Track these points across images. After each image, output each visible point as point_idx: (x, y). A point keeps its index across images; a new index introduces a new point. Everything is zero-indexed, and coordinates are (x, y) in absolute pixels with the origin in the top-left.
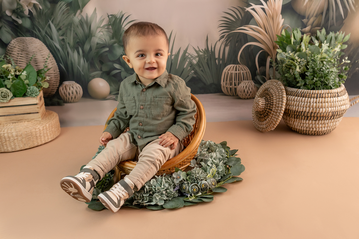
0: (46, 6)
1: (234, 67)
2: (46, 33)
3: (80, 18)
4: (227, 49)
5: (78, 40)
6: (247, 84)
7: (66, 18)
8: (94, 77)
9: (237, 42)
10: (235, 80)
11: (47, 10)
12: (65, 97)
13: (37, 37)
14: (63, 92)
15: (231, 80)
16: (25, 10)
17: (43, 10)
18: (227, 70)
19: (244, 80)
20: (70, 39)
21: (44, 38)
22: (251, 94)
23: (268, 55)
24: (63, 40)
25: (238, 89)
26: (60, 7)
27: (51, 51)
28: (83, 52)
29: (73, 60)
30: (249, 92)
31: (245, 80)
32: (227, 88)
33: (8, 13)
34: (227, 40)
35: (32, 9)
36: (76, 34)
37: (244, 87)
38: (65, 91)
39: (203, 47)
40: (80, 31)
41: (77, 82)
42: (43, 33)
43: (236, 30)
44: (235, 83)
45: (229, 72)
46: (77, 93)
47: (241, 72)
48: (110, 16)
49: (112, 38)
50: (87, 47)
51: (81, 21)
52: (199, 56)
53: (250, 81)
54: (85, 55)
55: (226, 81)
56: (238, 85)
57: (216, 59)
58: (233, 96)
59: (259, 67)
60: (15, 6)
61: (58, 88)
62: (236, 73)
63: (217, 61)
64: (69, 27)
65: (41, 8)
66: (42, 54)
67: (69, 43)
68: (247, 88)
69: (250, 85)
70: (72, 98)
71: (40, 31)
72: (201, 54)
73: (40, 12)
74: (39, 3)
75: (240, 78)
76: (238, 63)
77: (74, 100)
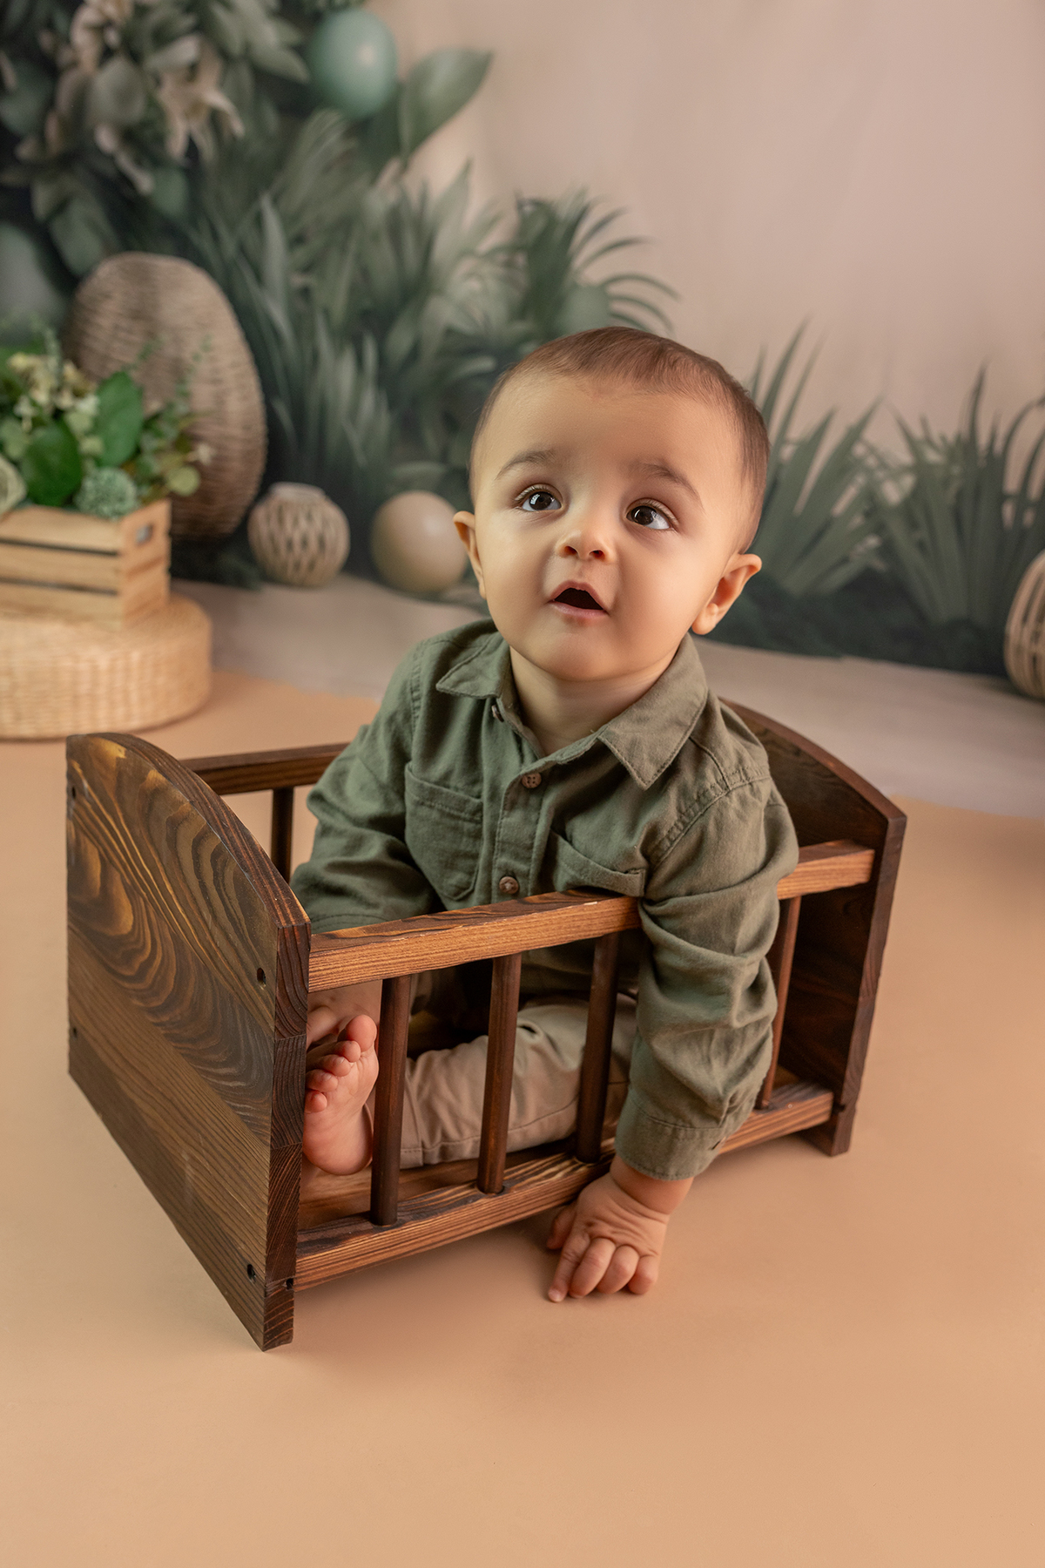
0: (261, 125)
2: (242, 249)
3: (392, 197)
8: (406, 486)
11: (261, 144)
14: (263, 531)
16: (170, 133)
17: (246, 140)
20: (336, 295)
24: (305, 292)
26: (316, 137)
28: (382, 359)
29: (330, 393)
33: (106, 139)
35: (203, 131)
38: (277, 531)
39: (948, 425)
40: (382, 260)
42: (230, 247)
46: (323, 548)
48: (528, 209)
49: (521, 311)
50: (400, 340)
52: (920, 468)
54: (388, 379)
57: (1002, 498)
60: (137, 110)
63: (1008, 511)
64: (340, 236)
65: (239, 130)
67: (326, 311)
70: (298, 565)
71: (215, 237)
72: (933, 457)
73: (230, 150)
74: (237, 105)
77: (308, 577)
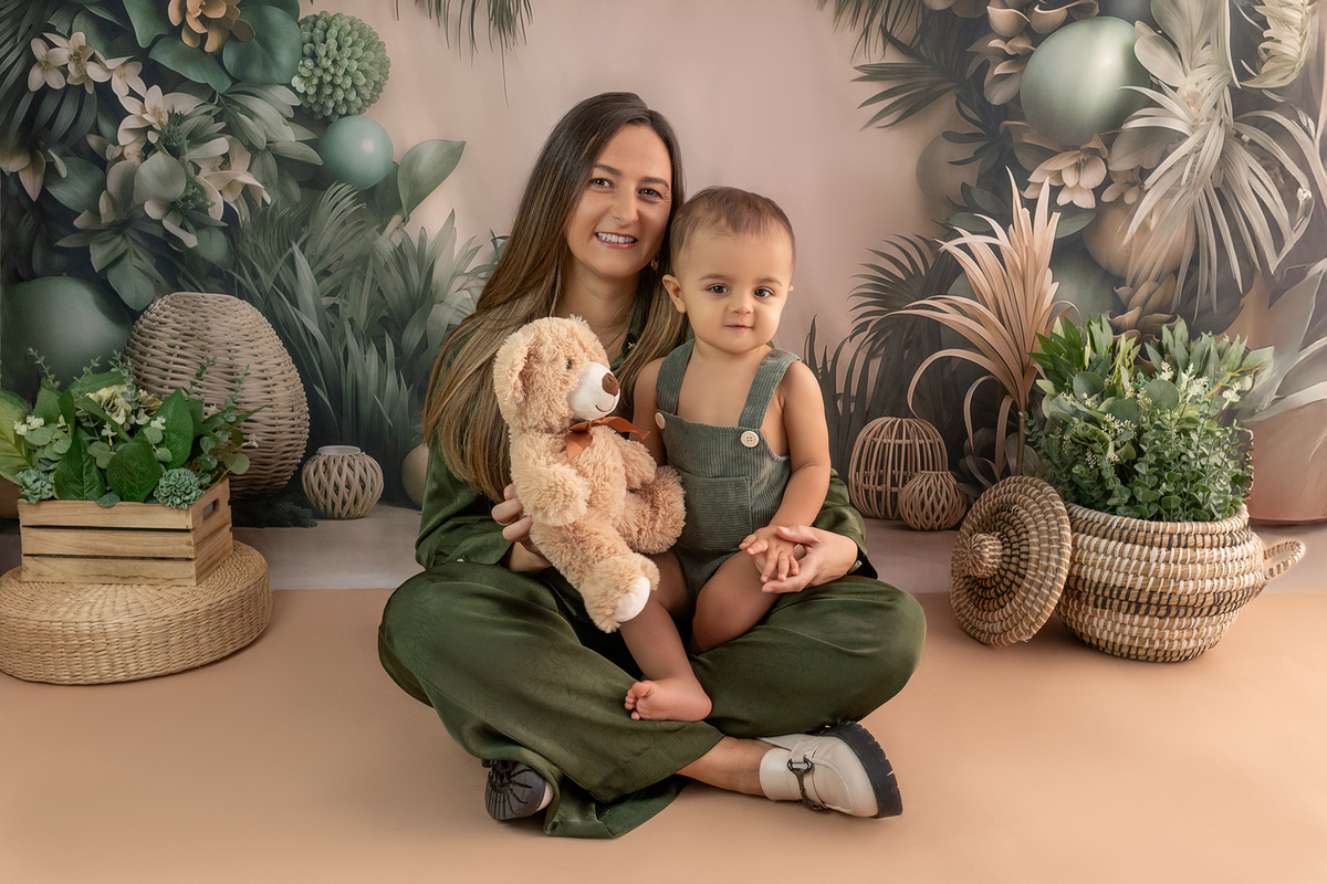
0: (286, 196)
1: (893, 424)
2: (278, 282)
3: (397, 240)
4: (875, 365)
5: (384, 313)
6: (931, 480)
7: (352, 238)
9: (907, 345)
10: (893, 468)
11: (288, 209)
12: (322, 498)
13: (243, 294)
14: (314, 481)
15: (882, 468)
16: (213, 204)
17: (275, 207)
18: (869, 433)
19: (923, 469)
20: (358, 306)
21: (267, 299)
22: (945, 514)
23: (1006, 392)
24: (334, 308)
25: (901, 498)
26: (333, 202)
27: (287, 344)
28: (398, 350)
29: (360, 377)
30: (938, 508)
31: (928, 470)
32: (867, 491)
33: (152, 211)
34: (875, 339)
35: (236, 202)
36: (380, 291)
37: (921, 490)
38: (324, 479)
40: (393, 282)
41: (368, 449)
42: (268, 282)
43: (907, 309)
44: (893, 476)
45: (875, 439)
46: (363, 488)
47: (915, 443)
50: (412, 336)
51: (402, 253)
53: (944, 473)
54: (405, 364)
55: (866, 470)
56: (904, 483)
57: (835, 397)
58: (886, 518)
59: (975, 430)
60: (179, 190)
61: (301, 466)
62: (900, 445)
63: (840, 404)
64: (359, 268)
65: (269, 200)
66: (256, 351)
67: (351, 321)
68: (933, 494)
69: (941, 487)
70: (344, 503)
71: (255, 275)
73: (262, 215)
74: (264, 183)
75: (909, 462)
76: (908, 414)
77: (353, 509)
